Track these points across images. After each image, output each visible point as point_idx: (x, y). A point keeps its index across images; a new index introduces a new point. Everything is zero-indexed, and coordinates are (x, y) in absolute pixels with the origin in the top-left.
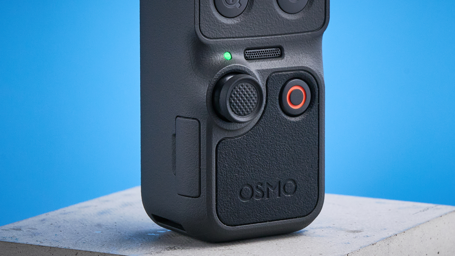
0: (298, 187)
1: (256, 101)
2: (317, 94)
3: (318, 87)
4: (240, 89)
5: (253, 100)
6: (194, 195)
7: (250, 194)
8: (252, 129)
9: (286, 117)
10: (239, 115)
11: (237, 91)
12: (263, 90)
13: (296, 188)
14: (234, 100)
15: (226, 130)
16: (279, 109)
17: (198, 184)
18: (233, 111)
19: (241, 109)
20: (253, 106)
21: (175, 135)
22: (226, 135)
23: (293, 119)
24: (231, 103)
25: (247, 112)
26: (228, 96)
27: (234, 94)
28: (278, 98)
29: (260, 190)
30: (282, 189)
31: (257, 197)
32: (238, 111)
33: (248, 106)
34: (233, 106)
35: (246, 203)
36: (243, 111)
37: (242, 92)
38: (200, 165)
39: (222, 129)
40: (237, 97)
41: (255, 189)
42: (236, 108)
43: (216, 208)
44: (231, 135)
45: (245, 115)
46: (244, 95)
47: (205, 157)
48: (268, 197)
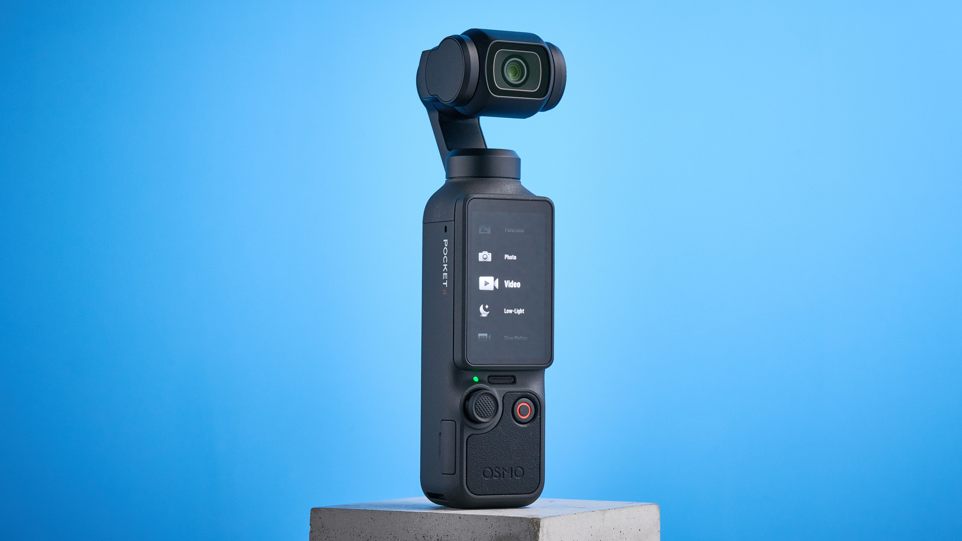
0: (525, 472)
1: (493, 409)
2: (539, 409)
3: (540, 405)
4: (482, 399)
5: (492, 408)
6: (452, 473)
7: (491, 474)
8: (492, 430)
9: (516, 423)
10: (482, 417)
11: (480, 401)
12: (499, 405)
13: (524, 473)
14: (478, 406)
15: (474, 429)
16: (512, 418)
17: (454, 466)
18: (477, 414)
19: (483, 413)
20: (491, 412)
21: (440, 433)
22: (474, 432)
23: (521, 426)
24: (476, 408)
25: (487, 415)
26: (474, 405)
27: (478, 402)
28: (511, 410)
29: (498, 472)
30: (513, 474)
31: (495, 476)
32: (481, 414)
33: (488, 411)
34: (478, 410)
35: (488, 481)
36: (484, 415)
37: (484, 401)
38: (456, 452)
39: (470, 427)
40: (480, 405)
41: (494, 471)
42: (479, 412)
43: (466, 482)
44: (478, 432)
45: (486, 417)
46: (485, 403)
47: (459, 441)
48: (503, 478)
